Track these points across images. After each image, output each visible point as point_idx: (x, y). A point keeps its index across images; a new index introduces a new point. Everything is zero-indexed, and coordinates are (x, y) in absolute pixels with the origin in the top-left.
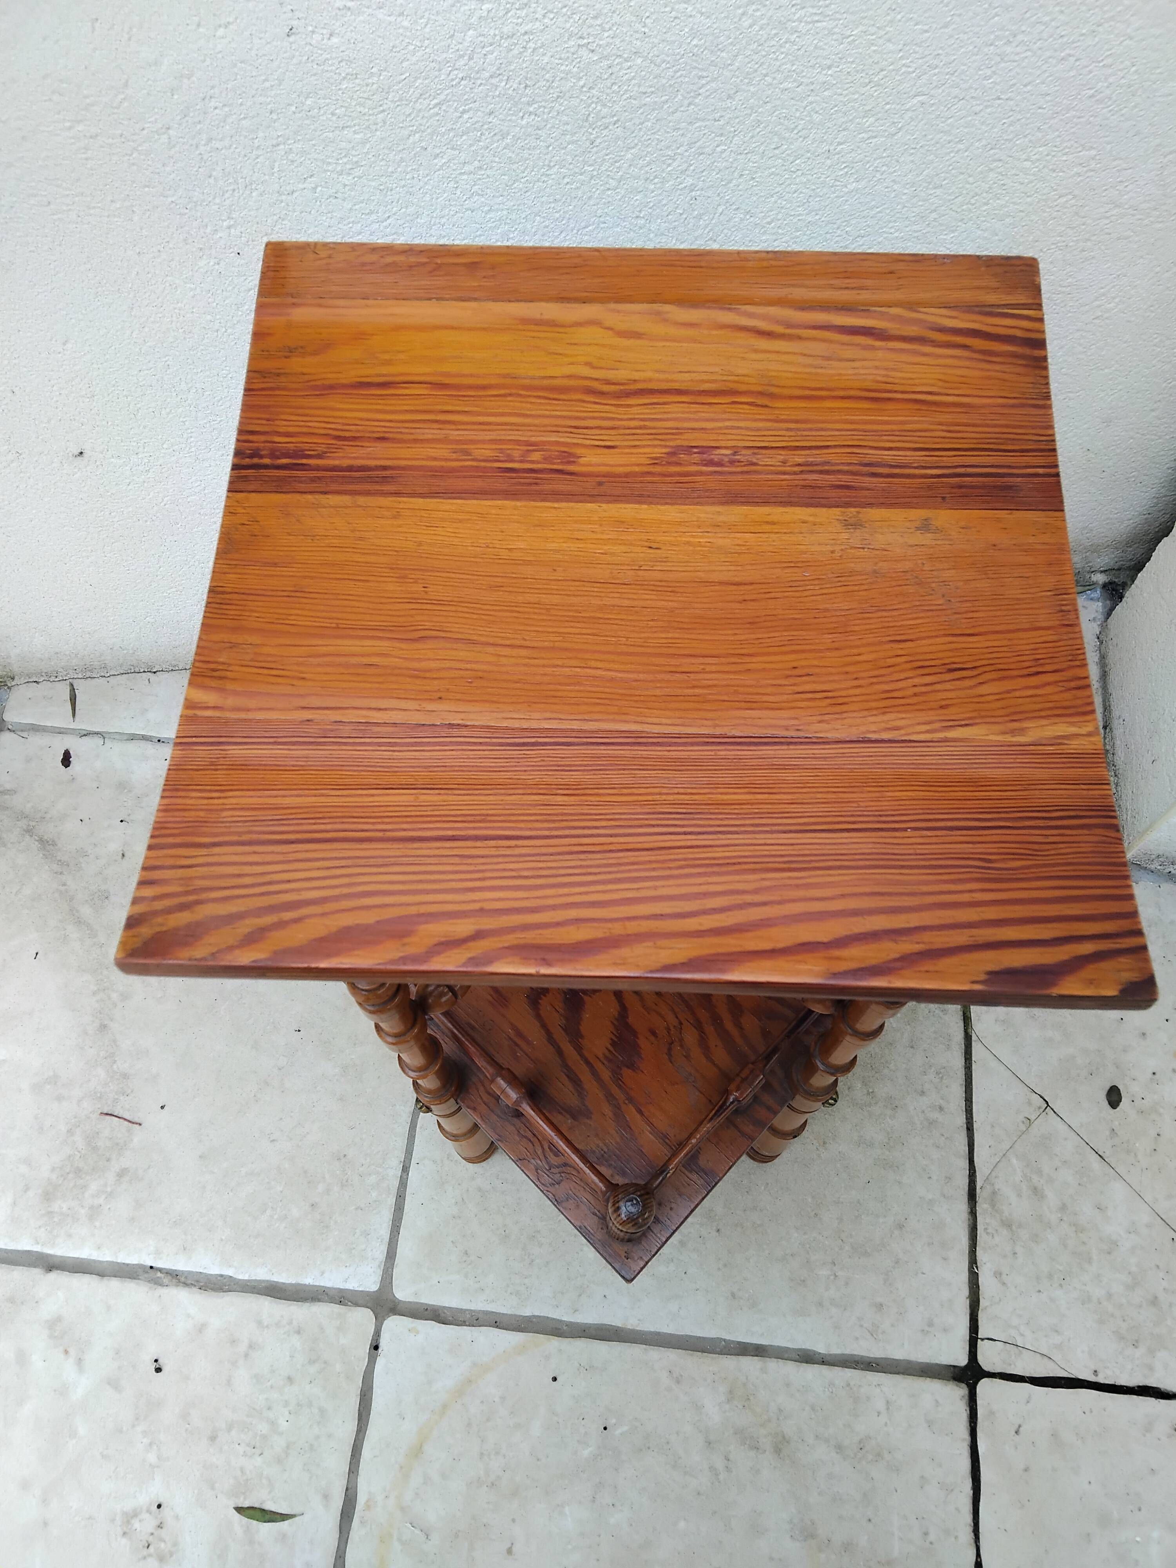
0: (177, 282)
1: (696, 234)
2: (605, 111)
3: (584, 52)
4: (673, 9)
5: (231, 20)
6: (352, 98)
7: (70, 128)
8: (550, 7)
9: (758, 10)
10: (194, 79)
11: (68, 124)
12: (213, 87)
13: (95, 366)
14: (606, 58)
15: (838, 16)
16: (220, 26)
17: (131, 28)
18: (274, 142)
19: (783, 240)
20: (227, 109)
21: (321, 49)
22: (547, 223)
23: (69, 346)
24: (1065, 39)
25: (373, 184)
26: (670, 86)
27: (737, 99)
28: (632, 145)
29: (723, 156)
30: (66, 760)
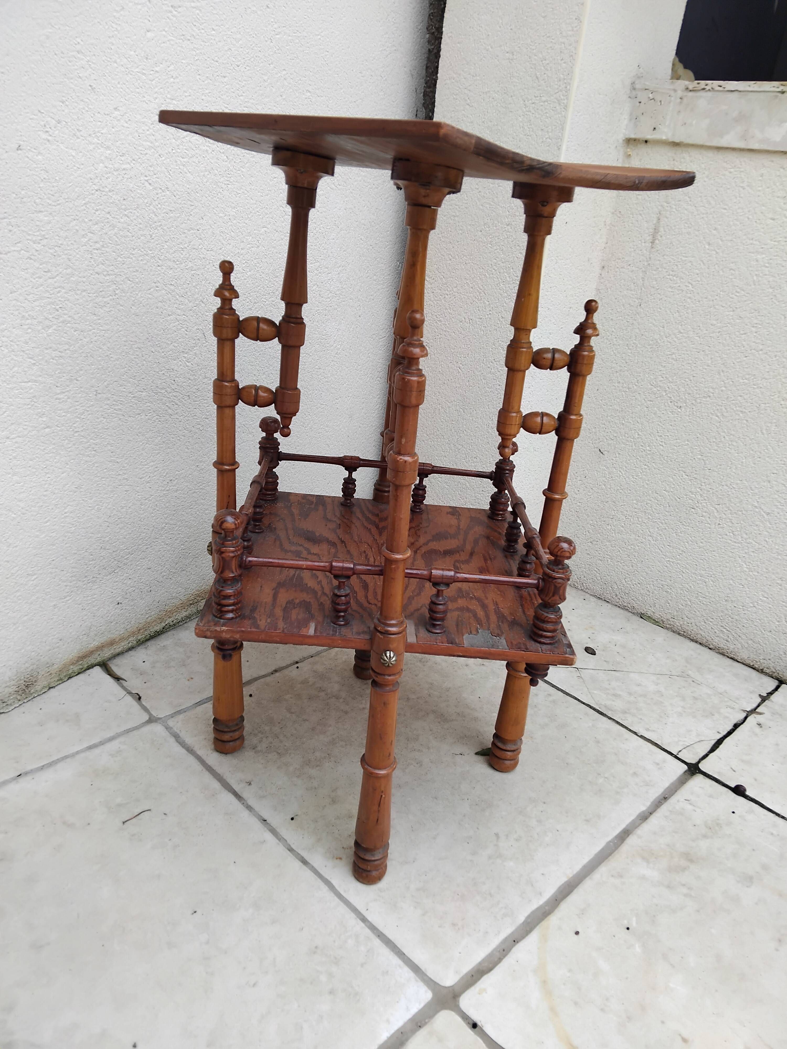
1: (195, 297)
2: (156, 219)
3: (147, 184)
6: (45, 194)
14: (155, 189)
21: (32, 161)
25: (51, 251)
26: (180, 208)
27: (205, 219)
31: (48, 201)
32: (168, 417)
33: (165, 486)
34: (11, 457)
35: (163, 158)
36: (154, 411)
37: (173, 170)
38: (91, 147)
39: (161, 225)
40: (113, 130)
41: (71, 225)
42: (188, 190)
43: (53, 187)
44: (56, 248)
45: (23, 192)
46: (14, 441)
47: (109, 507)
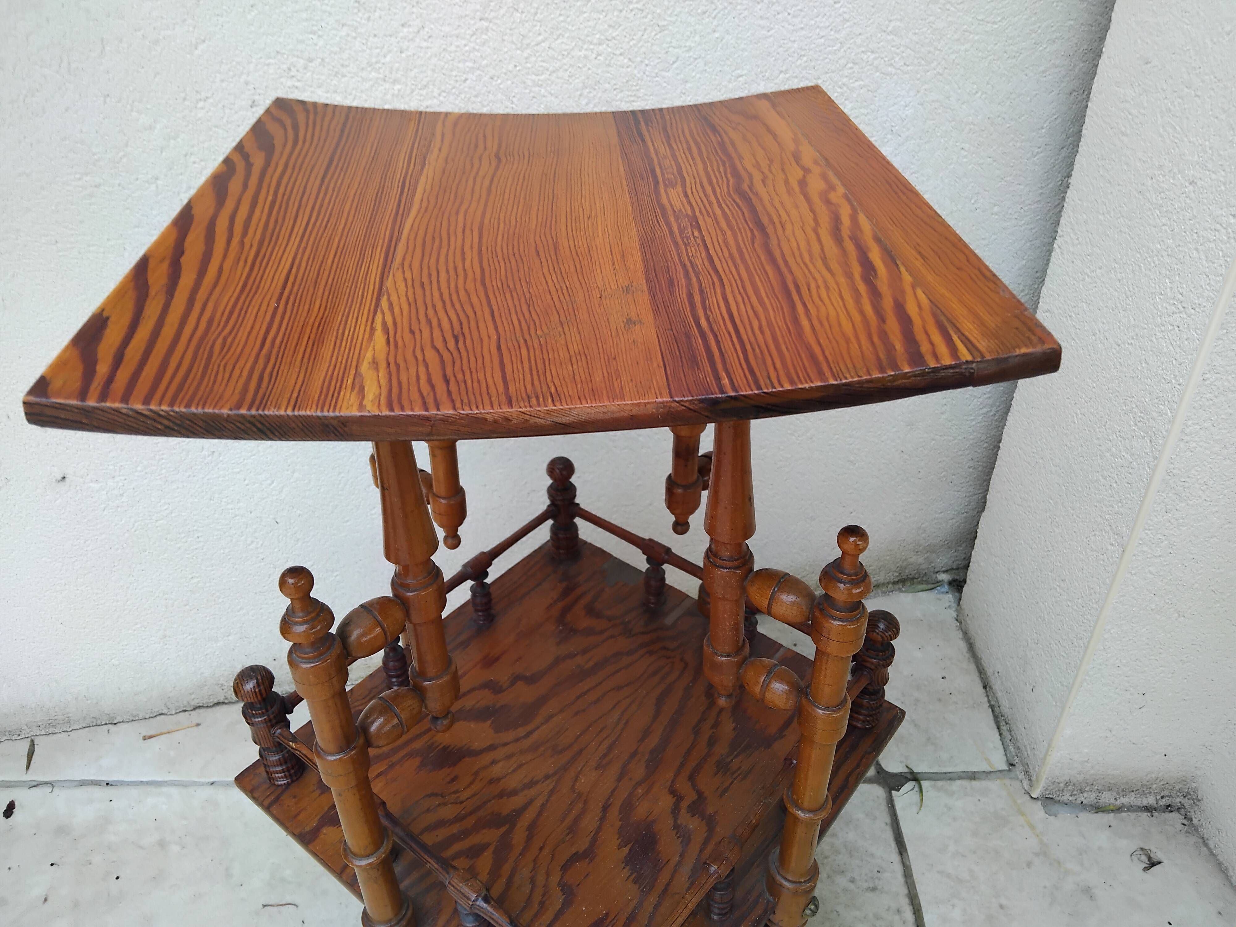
4: (531, 91)
5: (209, 95)
7: (80, 179)
8: (443, 88)
9: (590, 92)
10: (179, 140)
11: (78, 176)
15: (647, 97)
16: (201, 100)
17: (133, 102)
20: (203, 163)
30: (9, 811)
35: (499, 81)
37: (518, 96)
38: (367, 85)
40: (403, 55)
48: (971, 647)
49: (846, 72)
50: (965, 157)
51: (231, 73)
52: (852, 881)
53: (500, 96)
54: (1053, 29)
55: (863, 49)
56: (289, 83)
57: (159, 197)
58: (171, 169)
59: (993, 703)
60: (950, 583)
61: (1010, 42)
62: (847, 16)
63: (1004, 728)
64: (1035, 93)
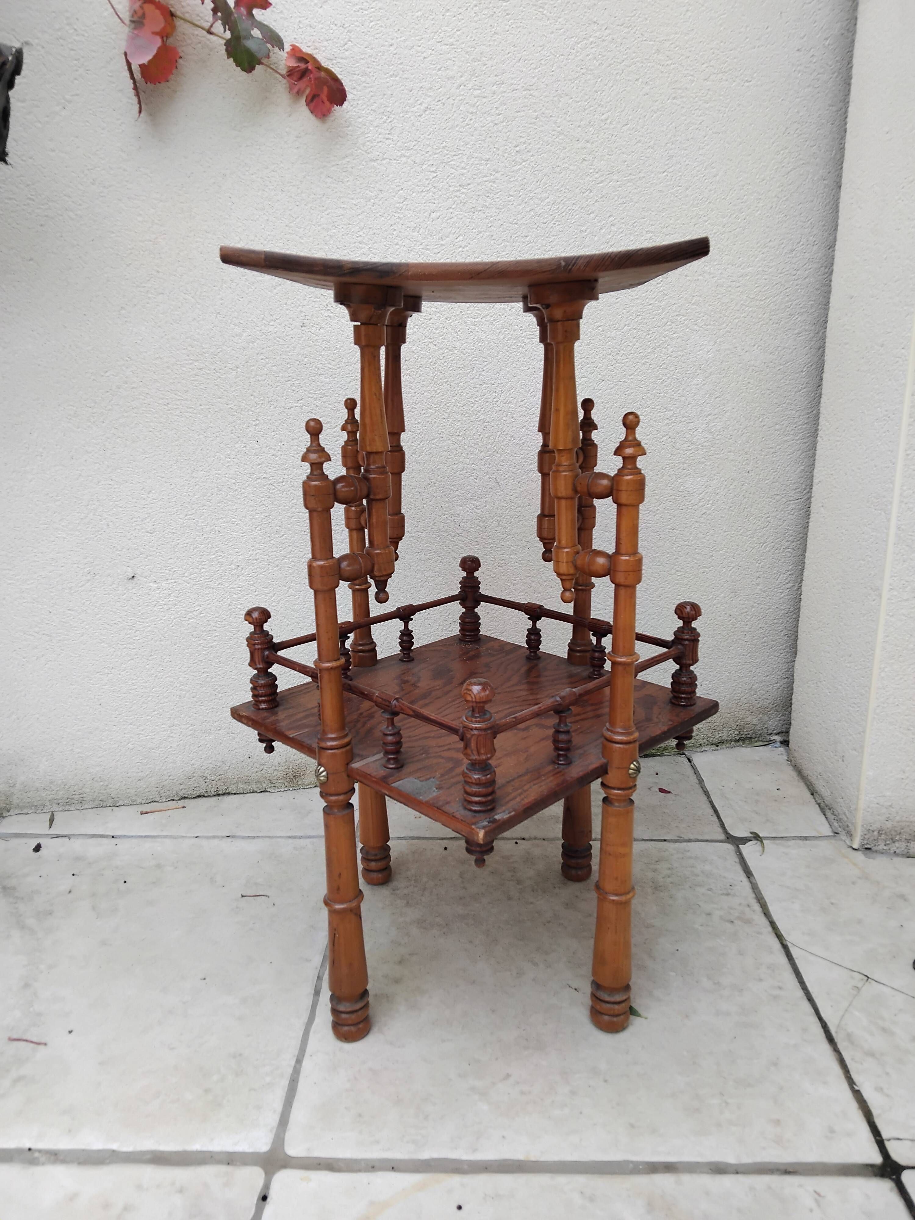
0: (222, 456)
1: (488, 447)
2: (441, 376)
3: (431, 345)
5: (278, 317)
6: (326, 360)
7: (191, 364)
8: (417, 323)
11: (191, 361)
12: (263, 349)
13: (161, 510)
14: (441, 349)
16: (272, 320)
17: (233, 318)
18: (286, 379)
19: (532, 454)
20: (267, 360)
21: (315, 334)
22: (414, 435)
23: (151, 494)
24: (642, 354)
26: (471, 365)
27: (501, 374)
28: (454, 395)
29: (497, 404)
30: (37, 848)
31: (330, 366)
32: (451, 559)
33: (448, 627)
34: (287, 573)
35: (451, 321)
36: (435, 552)
37: (461, 331)
39: (447, 381)
41: (351, 384)
42: (480, 348)
43: (334, 354)
44: (336, 404)
45: (306, 360)
46: (291, 560)
47: (383, 634)
48: (800, 772)
49: (667, 328)
50: (751, 388)
51: (293, 305)
52: (710, 890)
53: (450, 330)
54: (801, 306)
55: (677, 313)
56: (326, 314)
57: (237, 379)
58: (247, 362)
59: (819, 802)
60: (781, 743)
61: (773, 313)
62: (665, 292)
63: (828, 813)
64: (794, 347)
